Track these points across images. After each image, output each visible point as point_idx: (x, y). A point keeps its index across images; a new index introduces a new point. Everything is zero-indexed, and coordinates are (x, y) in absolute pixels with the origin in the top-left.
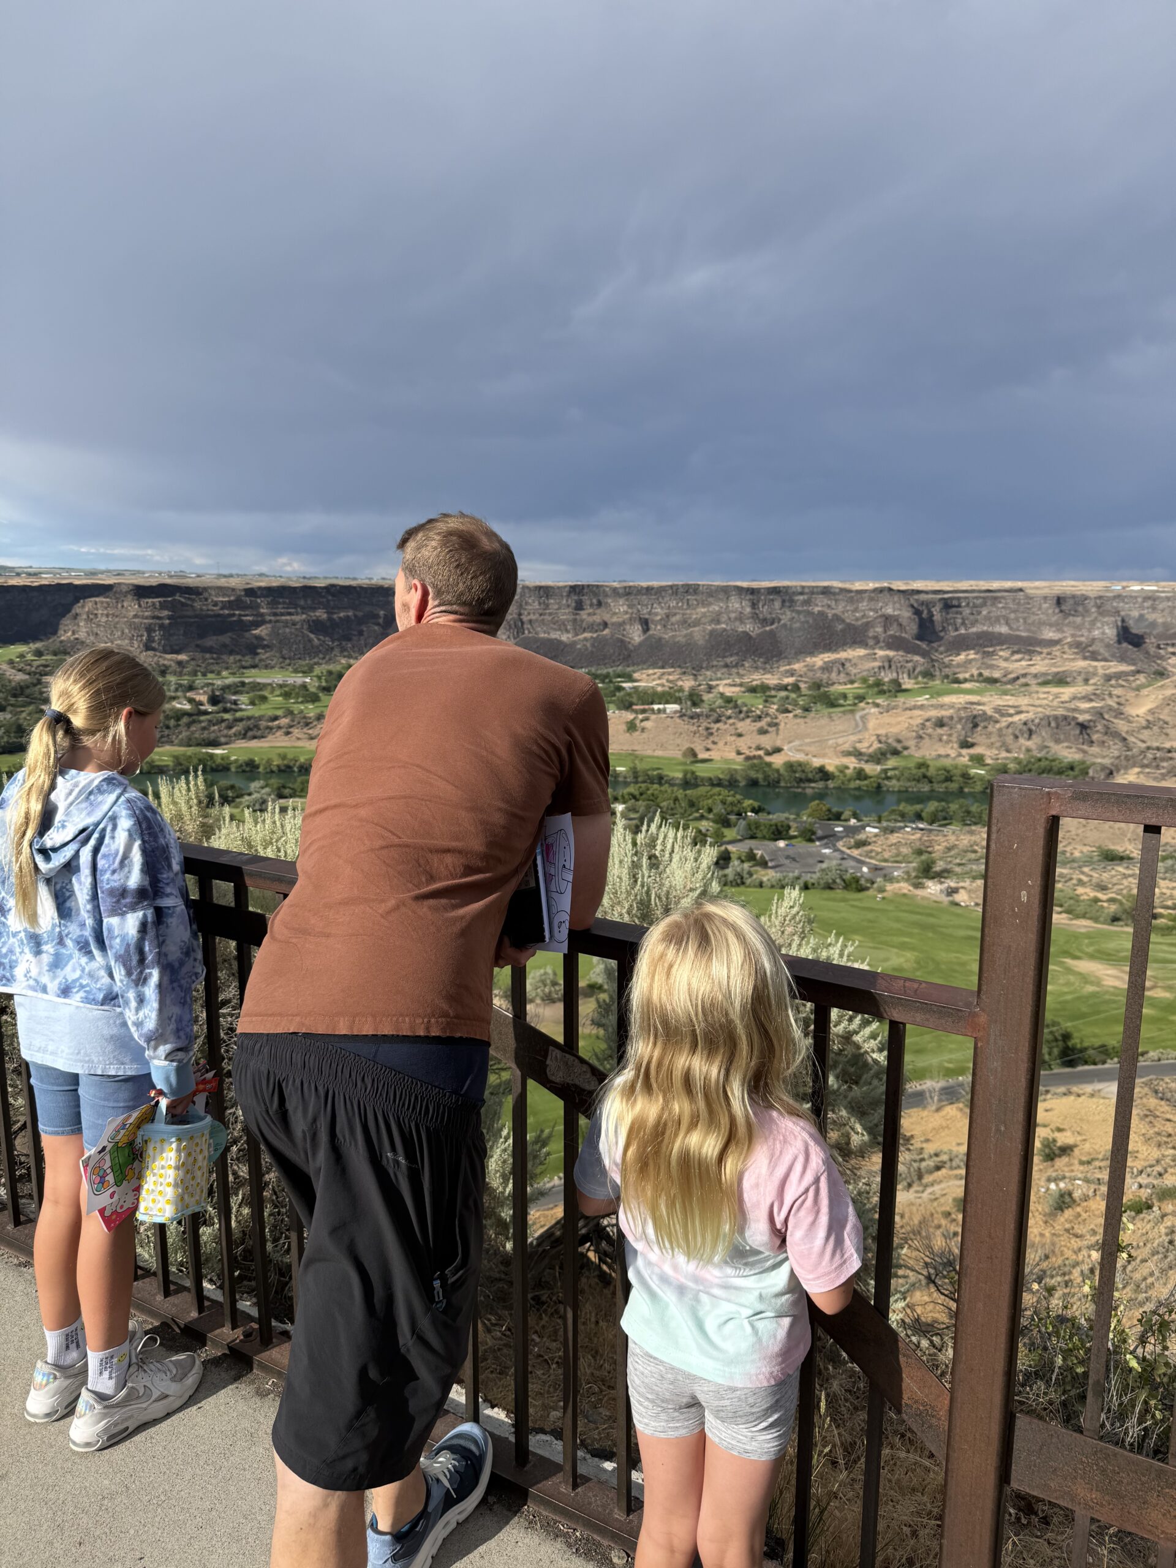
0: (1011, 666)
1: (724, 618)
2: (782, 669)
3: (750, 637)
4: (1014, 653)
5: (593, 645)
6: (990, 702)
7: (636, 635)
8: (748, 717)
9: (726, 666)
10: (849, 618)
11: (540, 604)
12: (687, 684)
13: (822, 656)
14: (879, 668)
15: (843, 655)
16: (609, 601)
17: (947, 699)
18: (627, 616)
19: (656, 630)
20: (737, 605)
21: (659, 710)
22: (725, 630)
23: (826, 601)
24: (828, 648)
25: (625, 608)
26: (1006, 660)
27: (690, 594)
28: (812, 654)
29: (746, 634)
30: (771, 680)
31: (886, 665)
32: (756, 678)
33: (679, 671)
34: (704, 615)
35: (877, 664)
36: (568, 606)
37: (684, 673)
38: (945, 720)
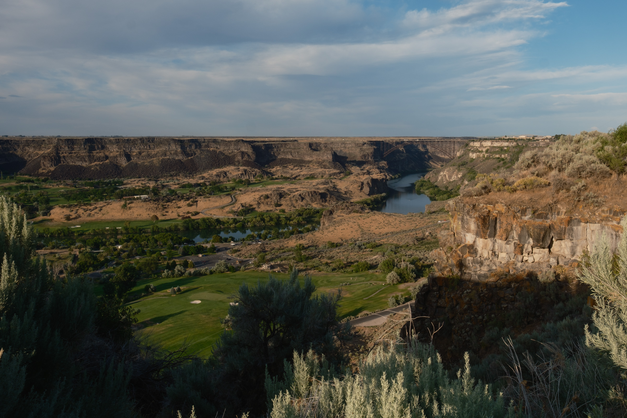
0: (294, 172)
1: (168, 153)
2: (198, 176)
3: (182, 162)
4: (294, 167)
5: (100, 168)
6: (286, 187)
7: (123, 162)
8: (182, 199)
9: (171, 176)
10: (226, 153)
11: (69, 148)
12: (152, 185)
13: (216, 170)
14: (241, 174)
15: (225, 169)
16: (108, 146)
17: (269, 187)
18: (118, 153)
19: (134, 160)
20: (174, 148)
21: (138, 198)
22: (169, 159)
23: (215, 146)
24: (219, 166)
25: (117, 149)
26: (292, 169)
27: (150, 142)
28: (211, 169)
29: (180, 160)
30: (192, 181)
31: (244, 173)
32: (186, 181)
33: (147, 179)
34: (158, 152)
35: (240, 173)
36: (85, 149)
37: (150, 180)
38: (269, 196)
